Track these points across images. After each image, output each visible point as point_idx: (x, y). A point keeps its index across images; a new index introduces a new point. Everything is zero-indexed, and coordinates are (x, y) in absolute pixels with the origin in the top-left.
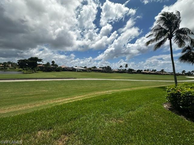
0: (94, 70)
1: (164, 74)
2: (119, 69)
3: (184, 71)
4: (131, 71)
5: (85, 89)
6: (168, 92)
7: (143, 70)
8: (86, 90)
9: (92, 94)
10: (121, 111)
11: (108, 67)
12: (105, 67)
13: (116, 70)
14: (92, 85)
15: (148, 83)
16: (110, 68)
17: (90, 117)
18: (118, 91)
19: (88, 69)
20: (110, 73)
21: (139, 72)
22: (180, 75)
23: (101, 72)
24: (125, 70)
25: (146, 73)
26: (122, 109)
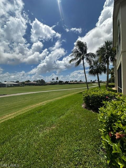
0: (28, 84)
1: (82, 83)
2: (52, 81)
3: (91, 80)
4: (61, 83)
5: (17, 105)
6: (84, 96)
7: (69, 81)
8: (19, 106)
9: (26, 108)
10: (53, 118)
11: (42, 80)
12: (39, 81)
13: (49, 83)
14: (26, 99)
15: (73, 90)
16: (44, 81)
17: (24, 134)
18: (51, 100)
19: (21, 83)
20: (44, 85)
21: (67, 83)
22: (90, 83)
23: (36, 85)
24: (57, 82)
25: (71, 84)
26: (55, 116)
